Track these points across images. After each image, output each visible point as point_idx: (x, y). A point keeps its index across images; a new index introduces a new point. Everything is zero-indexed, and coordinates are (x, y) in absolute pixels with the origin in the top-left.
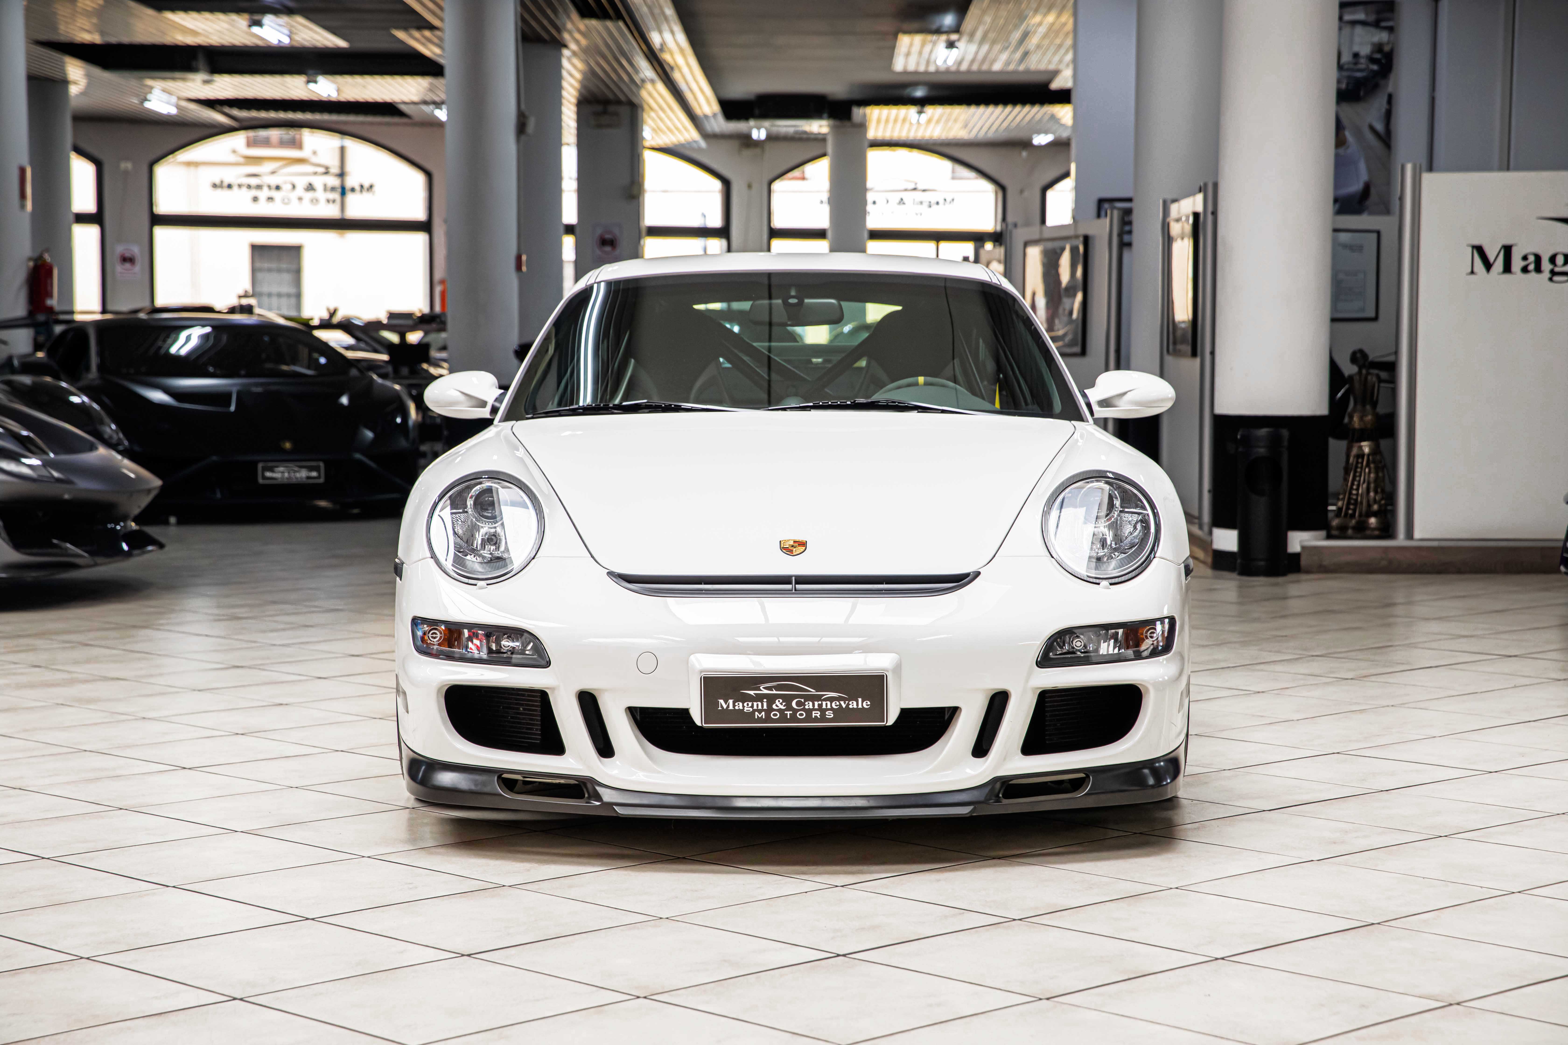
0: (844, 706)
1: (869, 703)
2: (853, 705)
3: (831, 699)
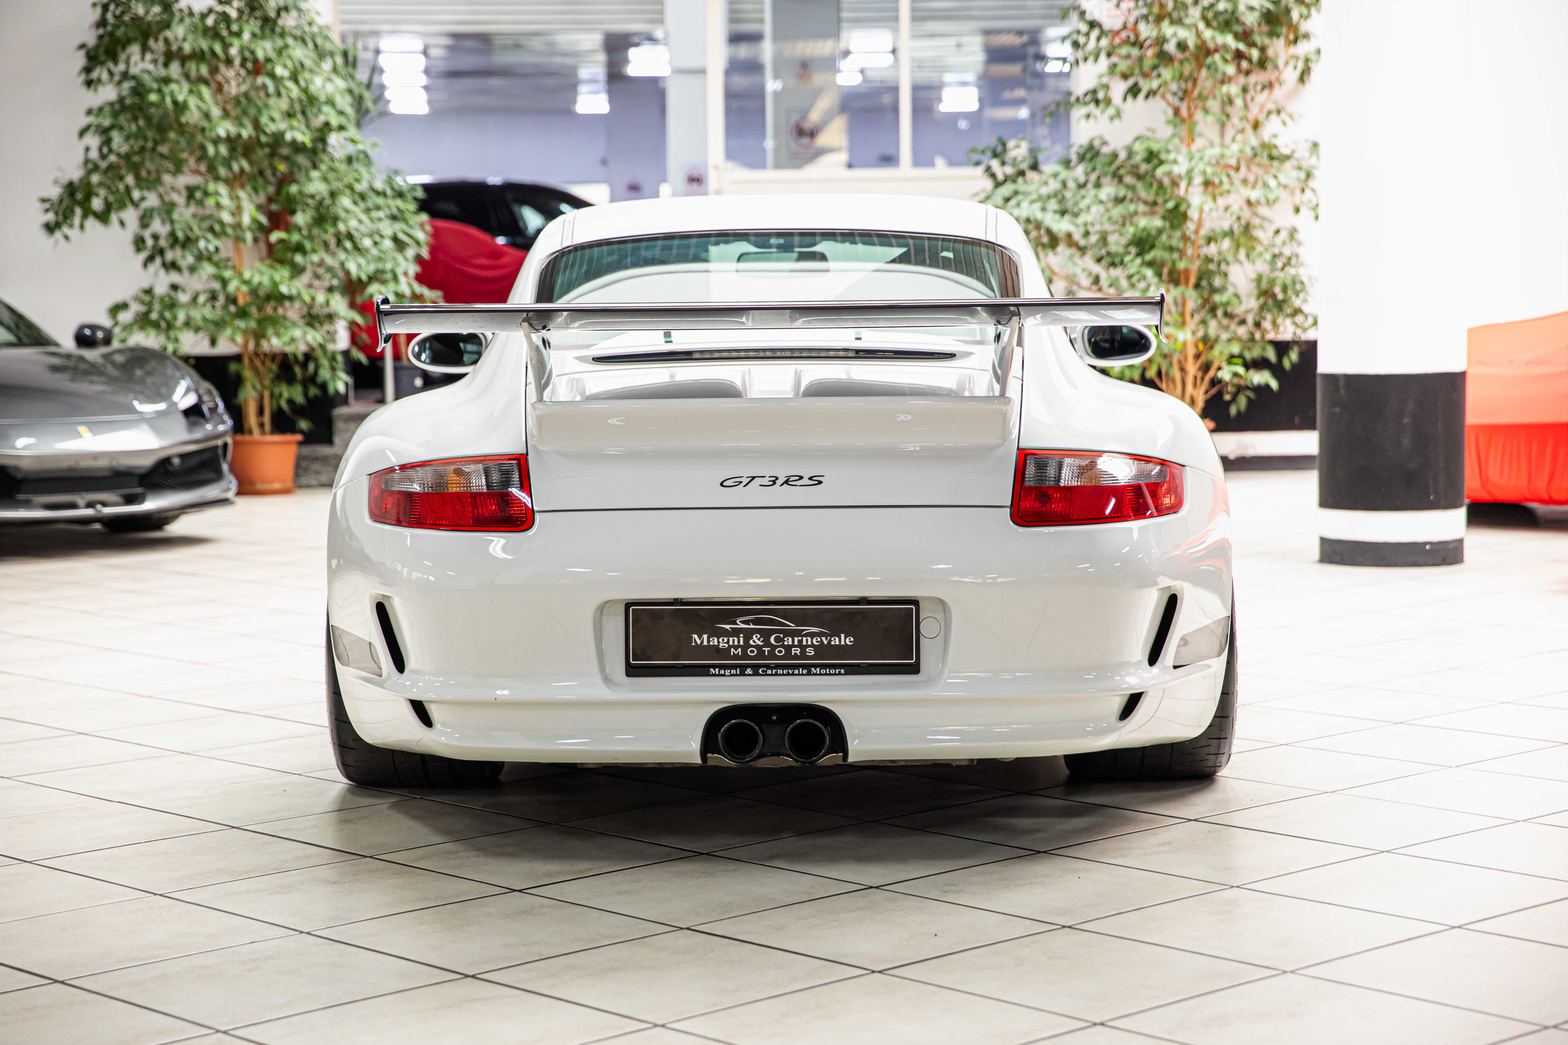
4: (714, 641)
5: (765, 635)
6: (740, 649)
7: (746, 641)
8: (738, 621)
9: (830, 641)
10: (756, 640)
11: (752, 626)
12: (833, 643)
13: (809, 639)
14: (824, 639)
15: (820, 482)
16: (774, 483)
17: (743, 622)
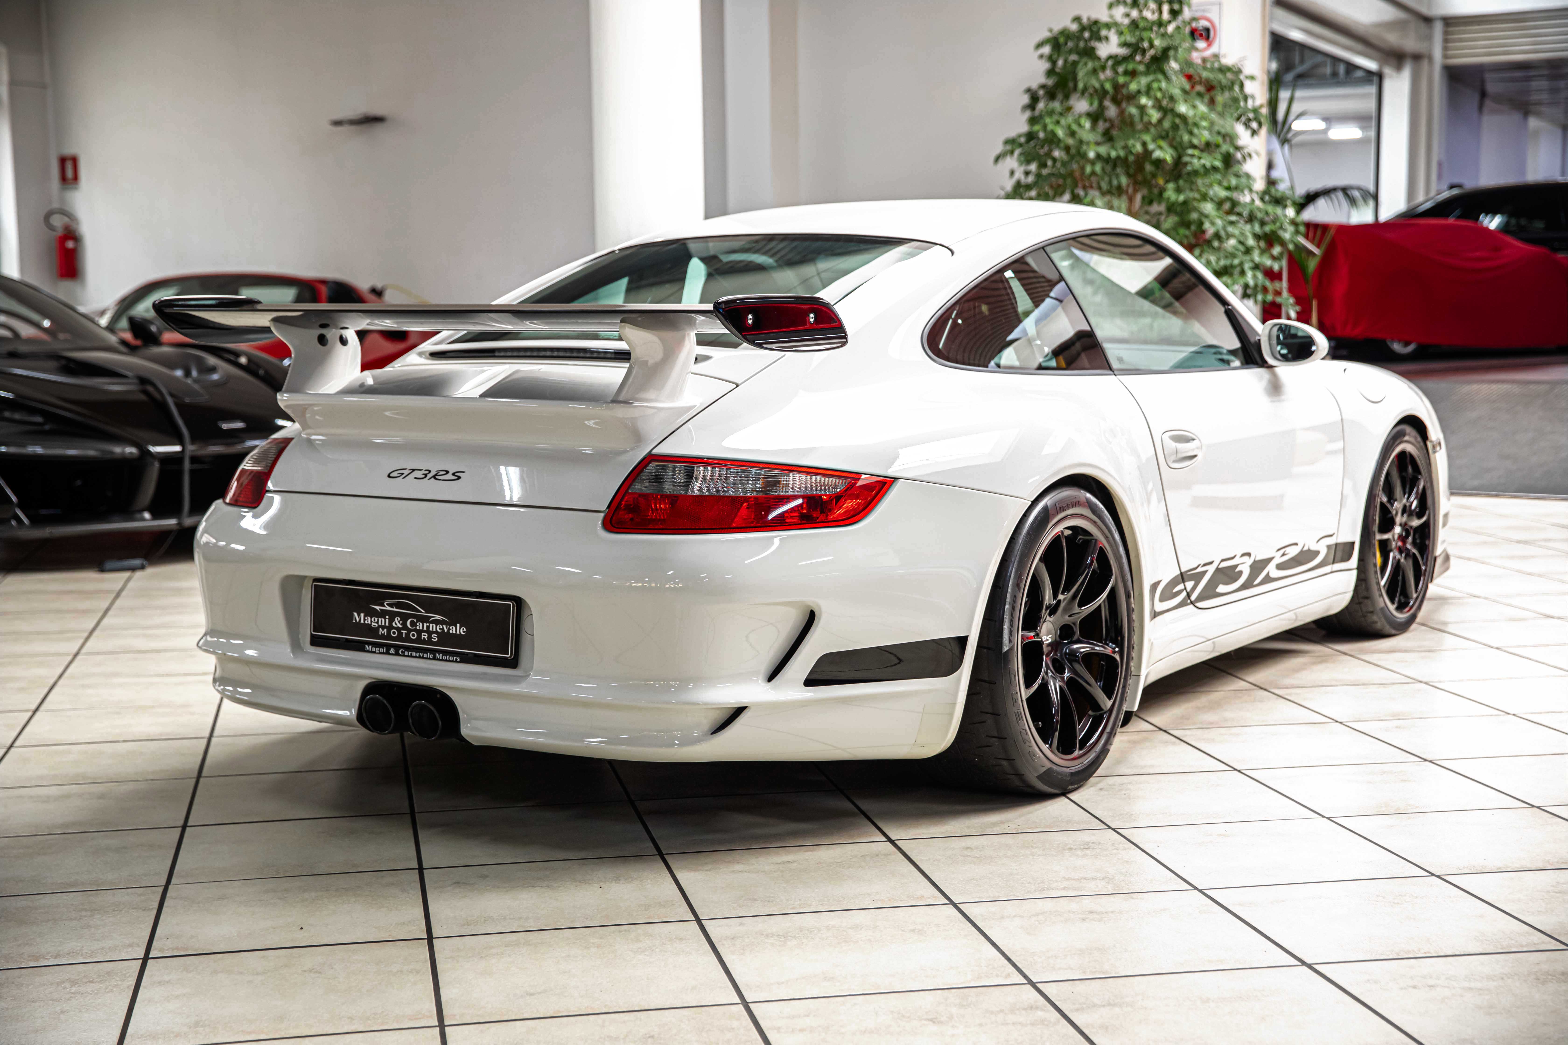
4: (368, 621)
5: (404, 618)
6: (385, 630)
7: (391, 622)
8: (385, 604)
9: (449, 629)
10: (397, 623)
11: (395, 609)
12: (451, 632)
13: (434, 625)
14: (444, 626)
15: (459, 478)
16: (426, 475)
17: (390, 605)
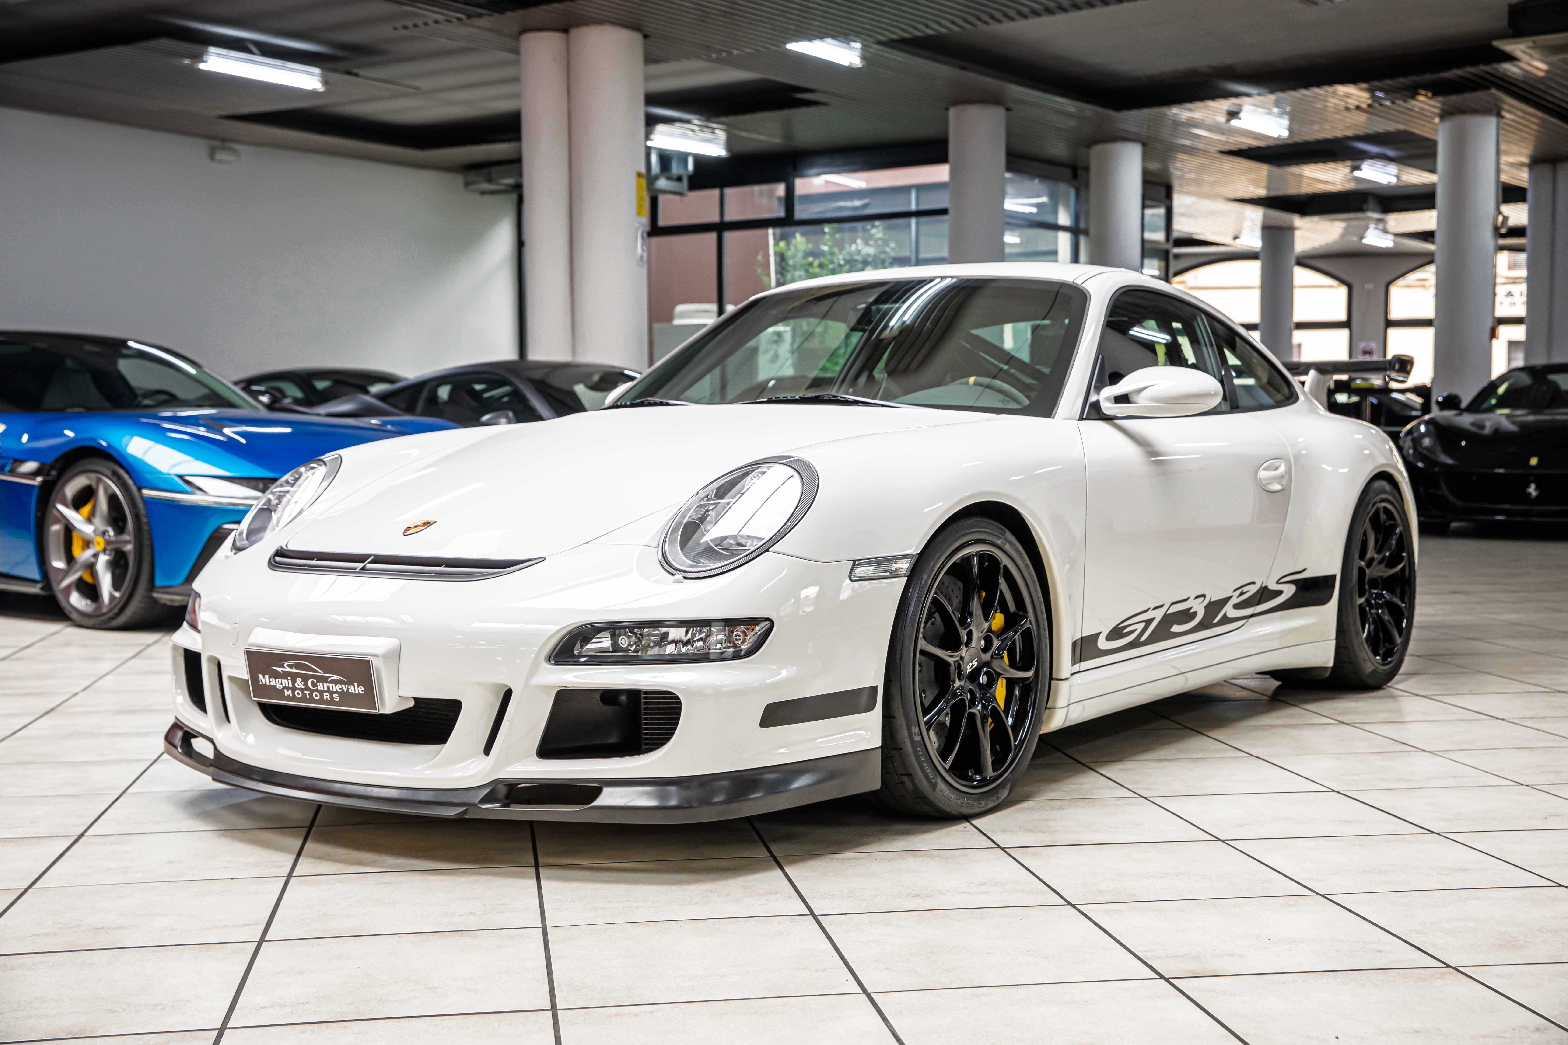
0: (345, 690)
1: (363, 689)
2: (352, 690)
3: (335, 682)
